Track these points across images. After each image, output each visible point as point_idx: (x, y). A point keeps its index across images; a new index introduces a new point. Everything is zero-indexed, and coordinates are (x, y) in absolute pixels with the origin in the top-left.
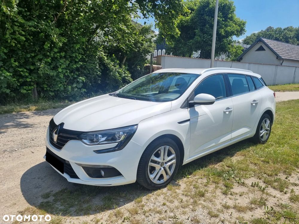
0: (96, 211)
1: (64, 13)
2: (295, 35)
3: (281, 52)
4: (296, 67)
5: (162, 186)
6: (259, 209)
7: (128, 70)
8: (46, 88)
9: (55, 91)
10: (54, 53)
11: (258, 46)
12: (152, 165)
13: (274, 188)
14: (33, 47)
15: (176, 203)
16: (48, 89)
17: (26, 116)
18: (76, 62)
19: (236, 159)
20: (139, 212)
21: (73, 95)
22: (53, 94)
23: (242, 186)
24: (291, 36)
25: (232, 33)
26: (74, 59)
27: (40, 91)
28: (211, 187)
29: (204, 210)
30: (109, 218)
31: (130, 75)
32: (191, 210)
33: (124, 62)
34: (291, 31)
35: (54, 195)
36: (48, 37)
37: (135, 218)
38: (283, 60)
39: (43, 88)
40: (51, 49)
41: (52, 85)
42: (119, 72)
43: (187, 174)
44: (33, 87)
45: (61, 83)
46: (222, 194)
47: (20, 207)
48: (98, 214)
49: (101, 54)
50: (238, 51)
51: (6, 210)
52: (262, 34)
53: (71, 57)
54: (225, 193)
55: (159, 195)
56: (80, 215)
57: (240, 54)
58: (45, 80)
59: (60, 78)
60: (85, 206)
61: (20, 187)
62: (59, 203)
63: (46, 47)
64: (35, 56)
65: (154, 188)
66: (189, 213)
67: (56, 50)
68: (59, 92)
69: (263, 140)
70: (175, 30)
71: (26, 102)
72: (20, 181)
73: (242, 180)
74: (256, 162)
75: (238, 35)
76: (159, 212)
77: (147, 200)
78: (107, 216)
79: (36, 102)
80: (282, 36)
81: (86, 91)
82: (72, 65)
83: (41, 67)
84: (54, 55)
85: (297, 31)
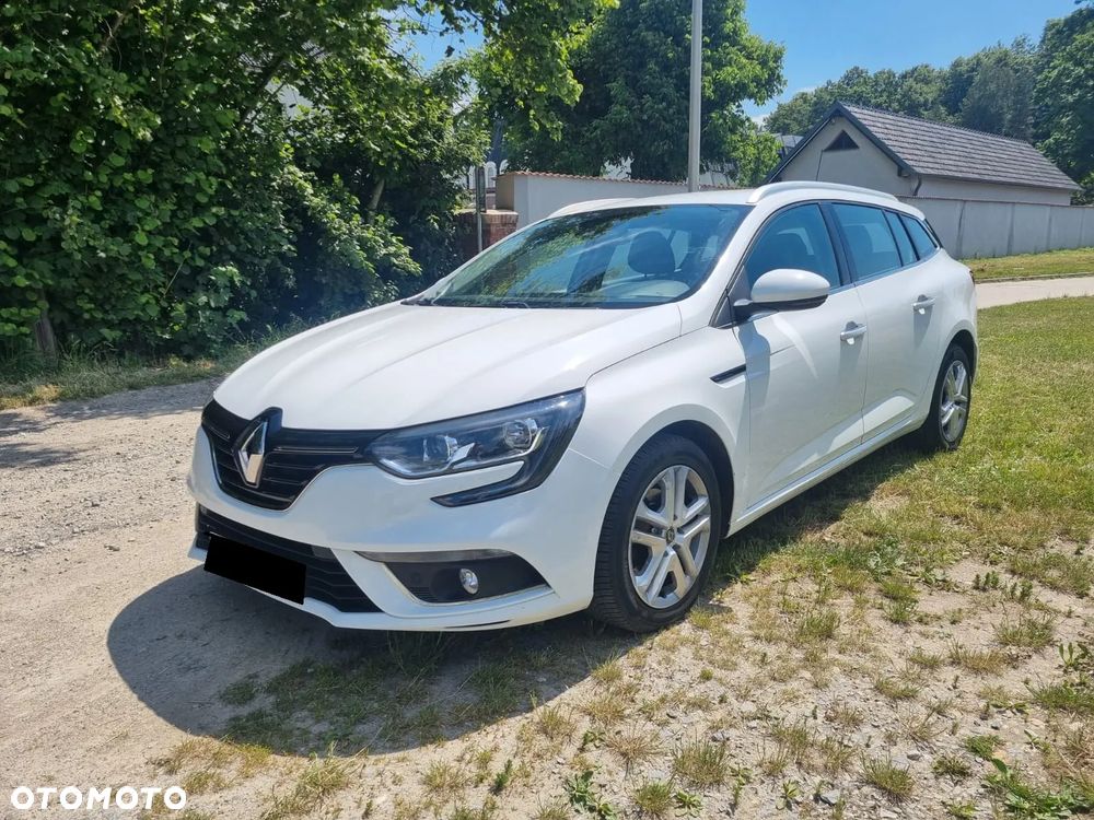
0: (460, 724)
1: (141, 12)
2: (939, 96)
3: (911, 151)
4: (965, 201)
5: (674, 616)
6: (1034, 657)
7: (395, 231)
8: (87, 311)
9: (124, 321)
10: (109, 171)
11: (831, 135)
12: (641, 541)
13: (1054, 587)
14: (23, 150)
15: (747, 670)
16: (99, 315)
17: (25, 422)
18: (199, 209)
19: (883, 505)
20: (627, 712)
21: (194, 339)
22: (116, 334)
23: (944, 592)
24: (926, 101)
25: (740, 91)
26: (189, 194)
27: (62, 323)
28: (844, 605)
29: (857, 681)
30: (521, 745)
31: (406, 250)
32: (810, 685)
33: (375, 204)
34: (926, 81)
35: (272, 689)
36: (82, 106)
37: (618, 733)
38: (921, 178)
39: (75, 316)
40: (98, 156)
41: (113, 300)
42: (362, 241)
43: (738, 571)
44: (35, 311)
45: (146, 290)
46: (889, 622)
47: (151, 745)
48: (475, 734)
49: (289, 173)
50: (765, 154)
51: (99, 763)
52: (832, 94)
53: (176, 187)
54: (898, 620)
55: (672, 649)
56: (407, 746)
57: (772, 166)
58: (84, 281)
59: (142, 269)
60: (410, 713)
61: (117, 675)
62: (305, 713)
63: (78, 148)
64: (37, 187)
65: (648, 623)
66: (806, 696)
67: (119, 161)
68: (139, 328)
69: (950, 437)
70: (565, 76)
71: (15, 372)
72: (106, 653)
73: (938, 573)
74: (956, 508)
75: (759, 99)
76: (701, 705)
77: (637, 667)
78: (512, 738)
79: (51, 371)
80: (898, 100)
81: (246, 319)
82: (186, 219)
83: (70, 226)
84: (110, 180)
85: (944, 79)
